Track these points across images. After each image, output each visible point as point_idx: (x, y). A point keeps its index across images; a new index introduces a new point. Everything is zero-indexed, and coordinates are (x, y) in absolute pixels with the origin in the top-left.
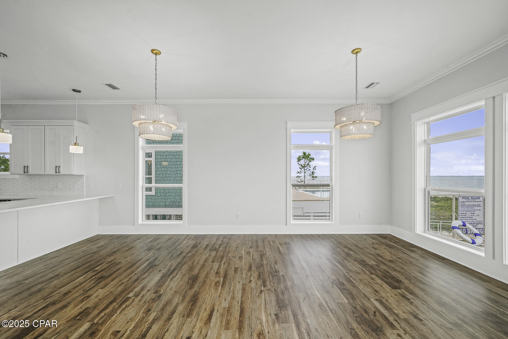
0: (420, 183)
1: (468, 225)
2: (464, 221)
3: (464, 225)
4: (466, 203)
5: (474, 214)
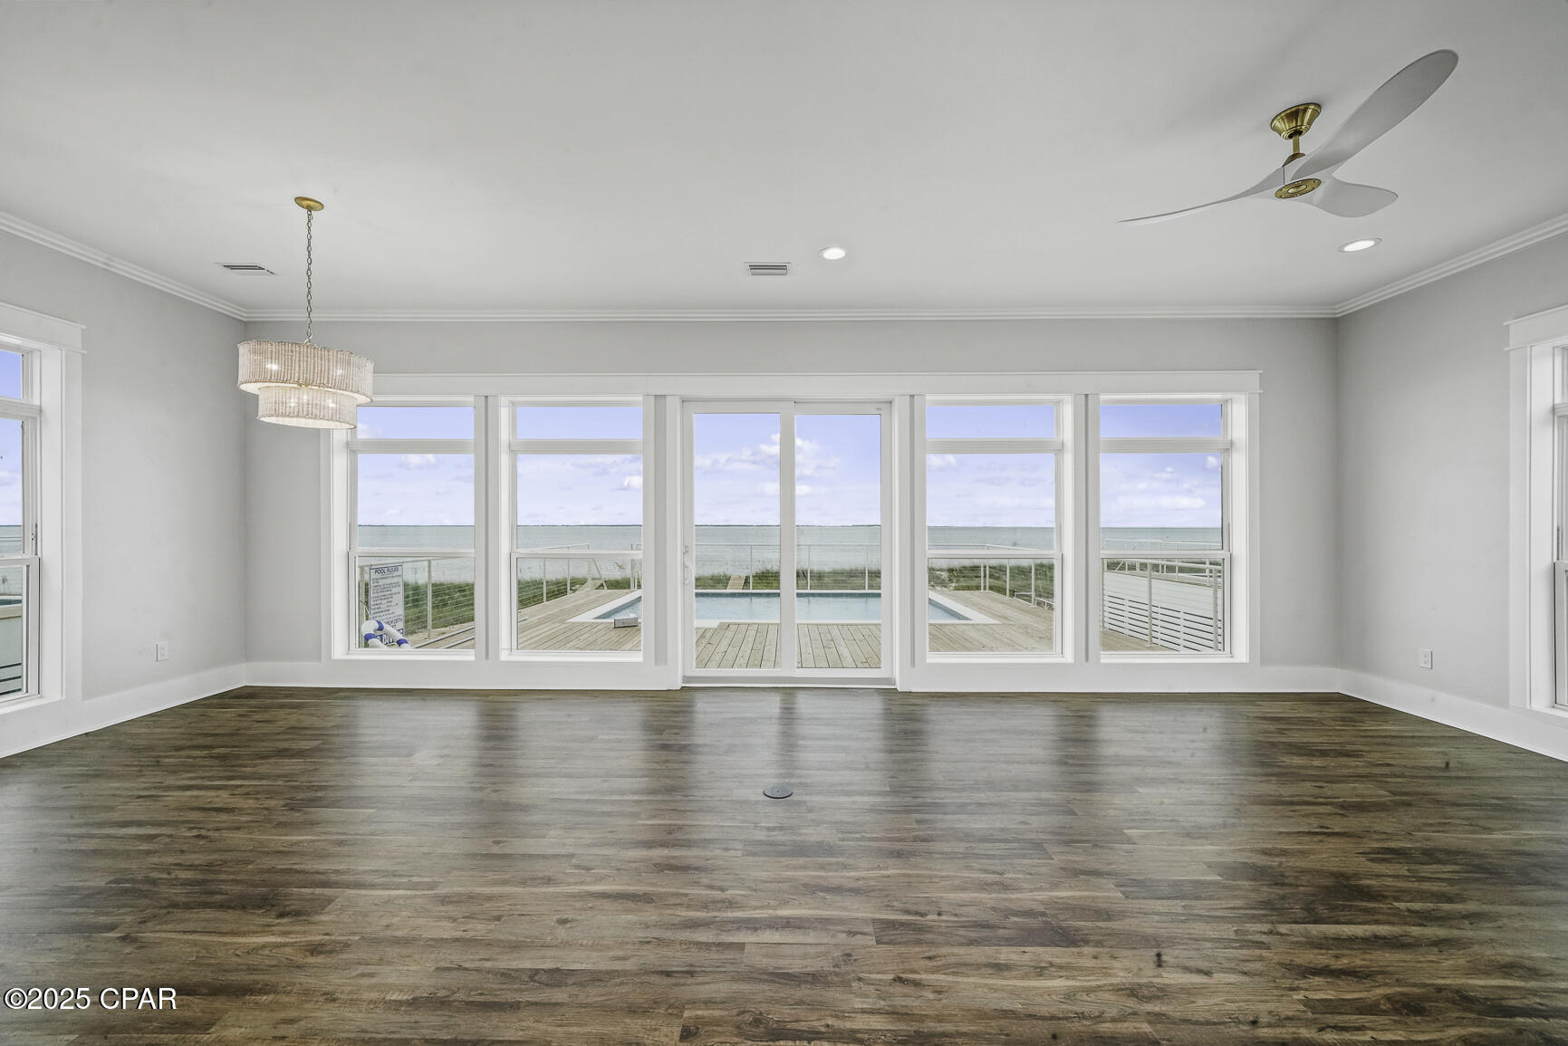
0: (339, 543)
1: (387, 627)
2: (378, 619)
3: (381, 628)
4: (381, 582)
5: (391, 602)
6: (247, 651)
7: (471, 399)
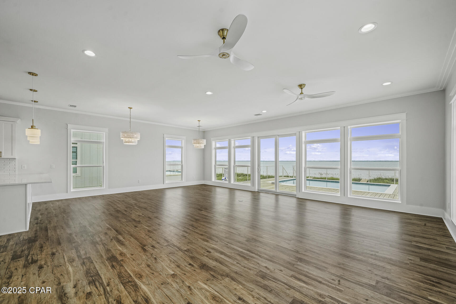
6: (204, 179)
7: (228, 140)
